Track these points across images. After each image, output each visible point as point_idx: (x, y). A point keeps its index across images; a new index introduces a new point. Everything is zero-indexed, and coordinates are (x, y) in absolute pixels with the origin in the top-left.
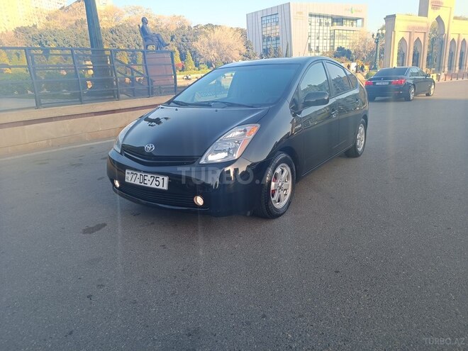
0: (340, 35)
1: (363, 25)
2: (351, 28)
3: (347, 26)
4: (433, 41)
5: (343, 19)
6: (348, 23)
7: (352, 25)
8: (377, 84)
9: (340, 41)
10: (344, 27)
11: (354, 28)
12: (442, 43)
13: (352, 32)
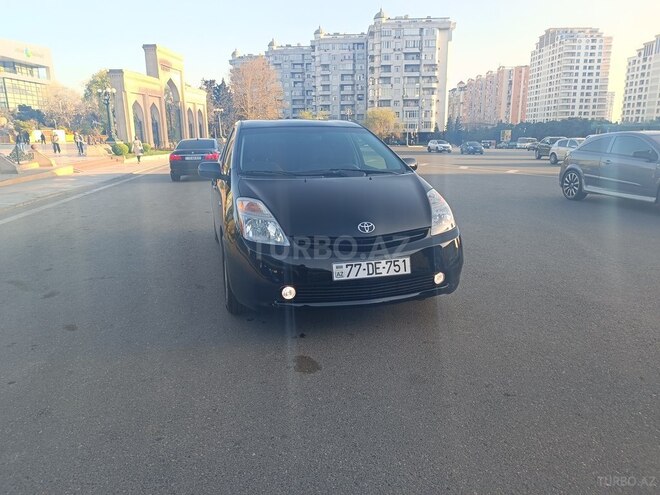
0: (14, 88)
1: (49, 77)
2: (30, 78)
3: (23, 74)
4: (169, 109)
5: (14, 63)
6: (24, 70)
7: (32, 73)
8: (187, 158)
9: (17, 96)
10: (18, 76)
11: (35, 79)
12: (179, 112)
13: (33, 85)
